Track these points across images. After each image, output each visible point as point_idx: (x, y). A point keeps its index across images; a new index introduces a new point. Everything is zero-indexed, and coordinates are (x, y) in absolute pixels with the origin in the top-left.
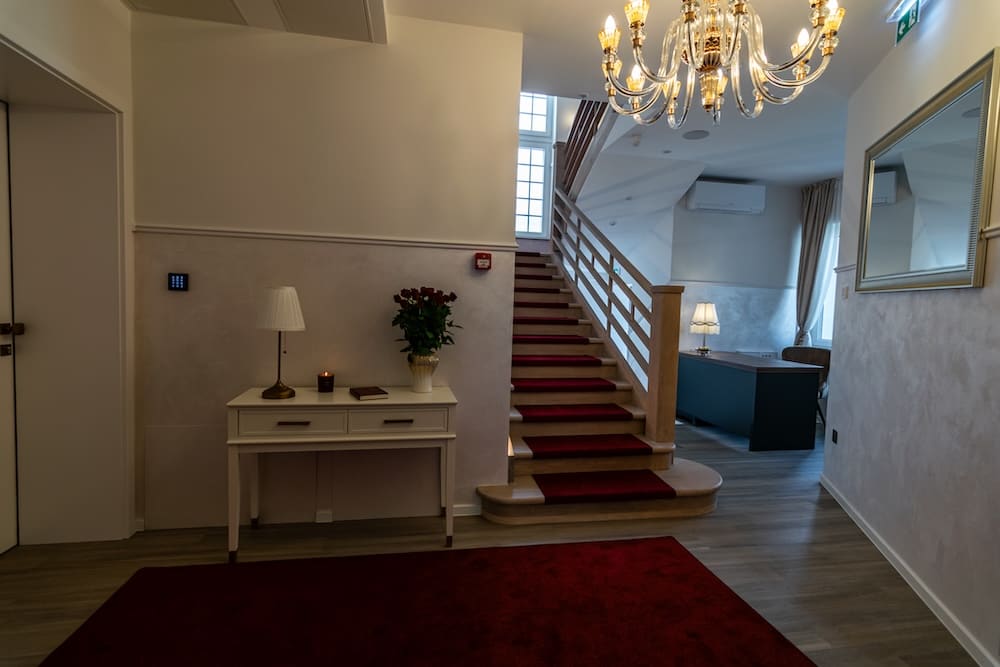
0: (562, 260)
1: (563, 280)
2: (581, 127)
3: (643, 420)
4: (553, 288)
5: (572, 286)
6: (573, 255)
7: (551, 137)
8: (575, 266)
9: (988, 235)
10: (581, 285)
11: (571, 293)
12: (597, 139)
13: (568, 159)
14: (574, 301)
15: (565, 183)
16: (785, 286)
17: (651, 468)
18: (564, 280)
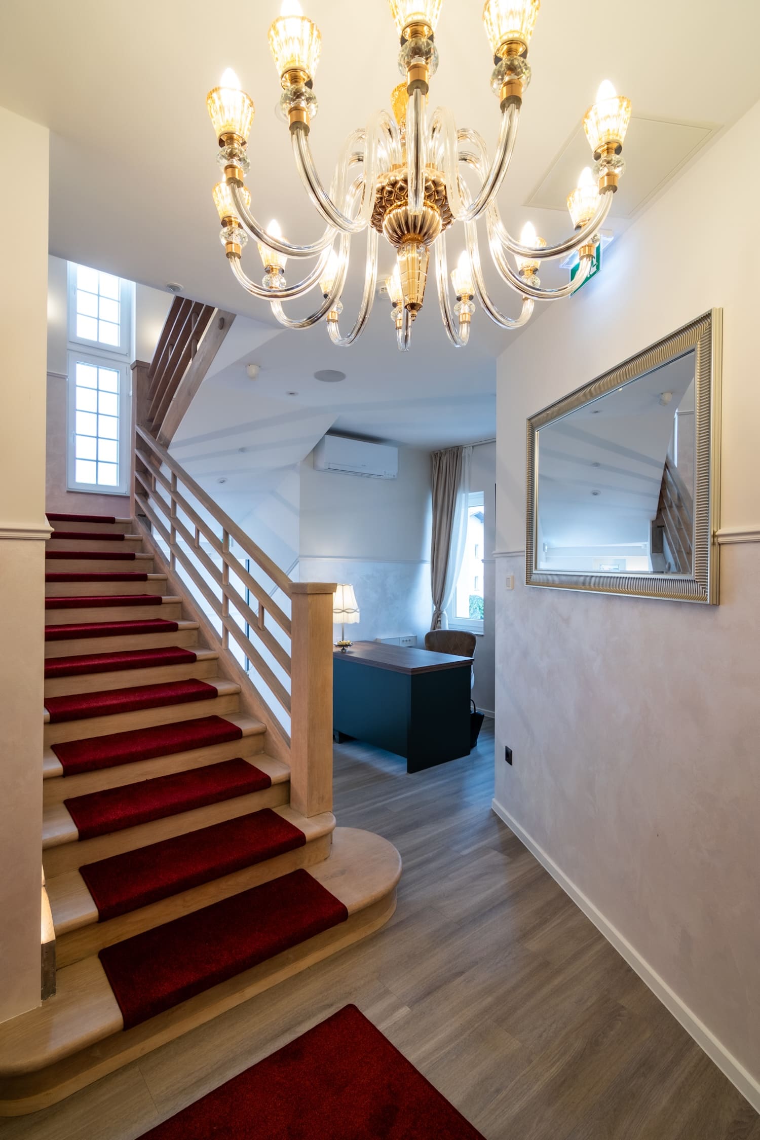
0: (150, 529)
1: (152, 559)
2: (171, 344)
3: (286, 784)
4: (138, 572)
5: (166, 569)
6: (168, 525)
7: (129, 354)
8: (170, 538)
9: (721, 540)
10: (179, 568)
11: (166, 580)
12: (197, 364)
13: (155, 387)
14: (170, 592)
15: (151, 420)
16: (419, 561)
17: (304, 866)
18: (155, 560)
